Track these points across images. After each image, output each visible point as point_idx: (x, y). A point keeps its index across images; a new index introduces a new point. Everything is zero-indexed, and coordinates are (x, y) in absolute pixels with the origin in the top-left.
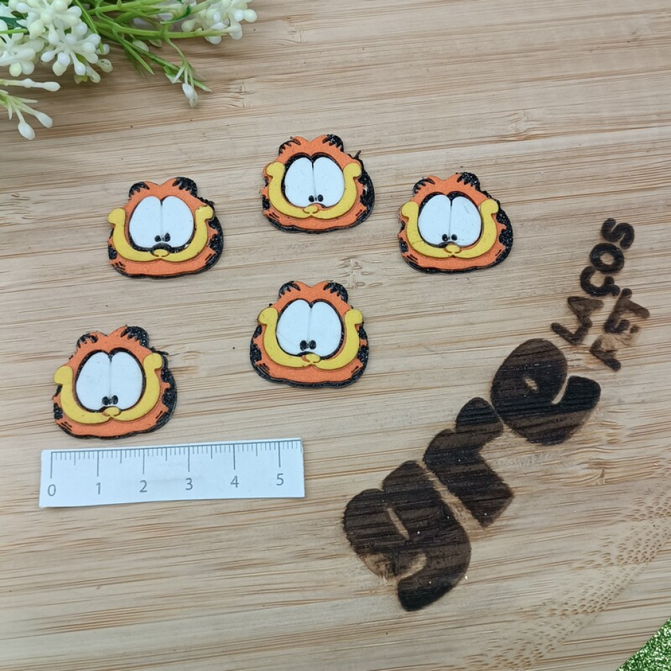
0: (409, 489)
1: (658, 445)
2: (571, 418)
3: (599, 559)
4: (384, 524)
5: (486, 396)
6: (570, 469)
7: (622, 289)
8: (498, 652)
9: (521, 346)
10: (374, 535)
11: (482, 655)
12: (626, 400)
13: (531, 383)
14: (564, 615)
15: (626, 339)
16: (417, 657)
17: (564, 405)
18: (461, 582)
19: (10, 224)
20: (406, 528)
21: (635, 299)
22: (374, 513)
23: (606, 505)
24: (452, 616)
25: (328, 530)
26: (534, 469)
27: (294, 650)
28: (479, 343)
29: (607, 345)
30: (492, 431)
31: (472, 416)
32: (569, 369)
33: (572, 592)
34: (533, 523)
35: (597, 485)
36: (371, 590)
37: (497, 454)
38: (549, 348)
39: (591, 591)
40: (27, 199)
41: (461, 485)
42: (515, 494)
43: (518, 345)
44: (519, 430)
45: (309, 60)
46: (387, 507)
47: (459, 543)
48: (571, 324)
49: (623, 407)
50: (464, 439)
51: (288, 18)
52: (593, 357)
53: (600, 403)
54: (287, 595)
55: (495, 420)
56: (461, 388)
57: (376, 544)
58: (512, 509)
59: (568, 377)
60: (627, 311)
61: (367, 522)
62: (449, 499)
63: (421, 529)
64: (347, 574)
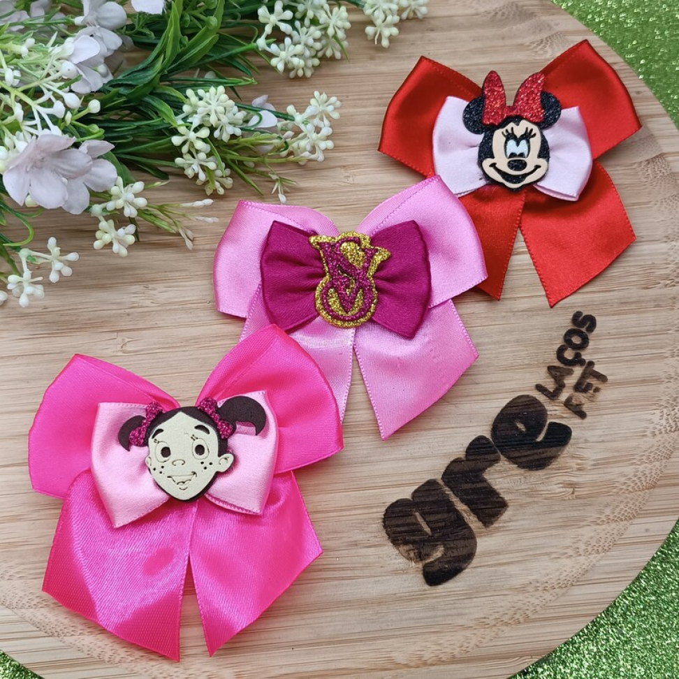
0: (431, 499)
1: (614, 472)
2: (550, 452)
3: (570, 552)
4: (413, 524)
5: (488, 435)
6: (549, 488)
7: (587, 361)
8: (497, 615)
9: (514, 399)
10: (405, 532)
11: (485, 618)
12: (590, 440)
13: (521, 426)
14: (545, 590)
15: (590, 397)
16: (437, 619)
17: (545, 442)
18: (470, 566)
19: (142, 307)
20: (429, 527)
21: (597, 368)
22: (406, 516)
23: (576, 513)
24: (463, 590)
25: (372, 527)
26: (523, 487)
27: (347, 612)
28: (483, 397)
29: (576, 401)
30: (492, 459)
31: (478, 448)
32: (549, 417)
33: (551, 574)
34: (522, 525)
35: (569, 499)
36: (402, 570)
37: (496, 476)
38: (534, 401)
39: (565, 574)
40: (154, 289)
41: (469, 497)
42: (509, 504)
43: (511, 399)
44: (512, 459)
45: (360, 197)
46: (416, 511)
47: (468, 538)
48: (550, 385)
49: (588, 444)
50: (472, 465)
51: (344, 167)
52: (566, 409)
53: (572, 441)
54: (342, 572)
55: (495, 452)
56: (470, 429)
57: (407, 538)
58: (506, 515)
59: (548, 423)
60: (591, 377)
61: (401, 521)
62: (461, 507)
63: (440, 528)
64: (385, 559)
